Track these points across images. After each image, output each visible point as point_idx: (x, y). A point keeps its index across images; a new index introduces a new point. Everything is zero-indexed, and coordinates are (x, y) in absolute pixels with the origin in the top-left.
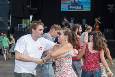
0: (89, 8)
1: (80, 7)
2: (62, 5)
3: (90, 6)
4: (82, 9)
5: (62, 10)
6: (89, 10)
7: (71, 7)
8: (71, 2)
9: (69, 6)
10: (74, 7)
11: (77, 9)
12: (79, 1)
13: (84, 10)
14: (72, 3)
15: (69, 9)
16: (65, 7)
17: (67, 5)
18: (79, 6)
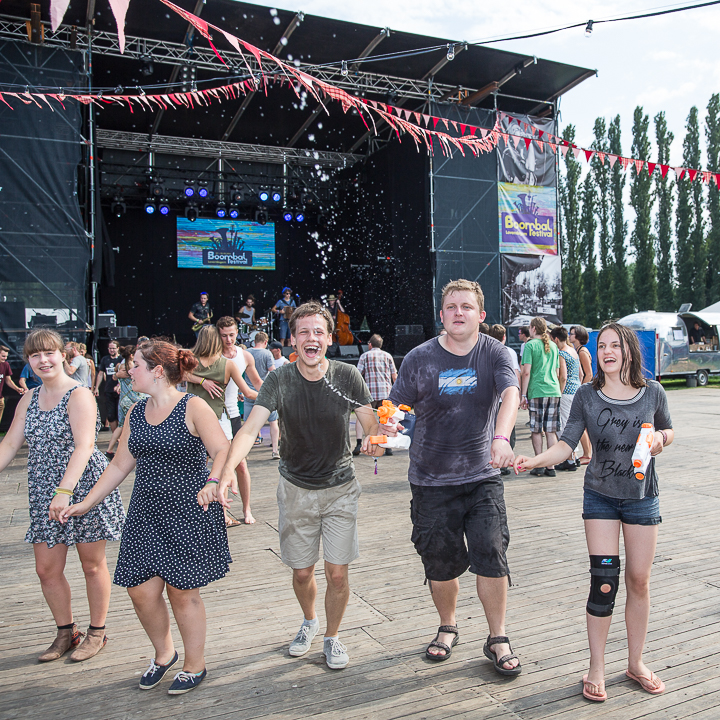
0: (270, 261)
1: (243, 257)
2: (179, 248)
3: (273, 256)
4: (250, 264)
5: (181, 264)
6: (272, 267)
7: (211, 255)
8: (212, 238)
9: (205, 253)
10: (225, 257)
11: (232, 262)
12: (239, 238)
13: (255, 267)
14: (215, 242)
15: (205, 261)
16: (191, 253)
17: (200, 249)
18: (239, 253)
